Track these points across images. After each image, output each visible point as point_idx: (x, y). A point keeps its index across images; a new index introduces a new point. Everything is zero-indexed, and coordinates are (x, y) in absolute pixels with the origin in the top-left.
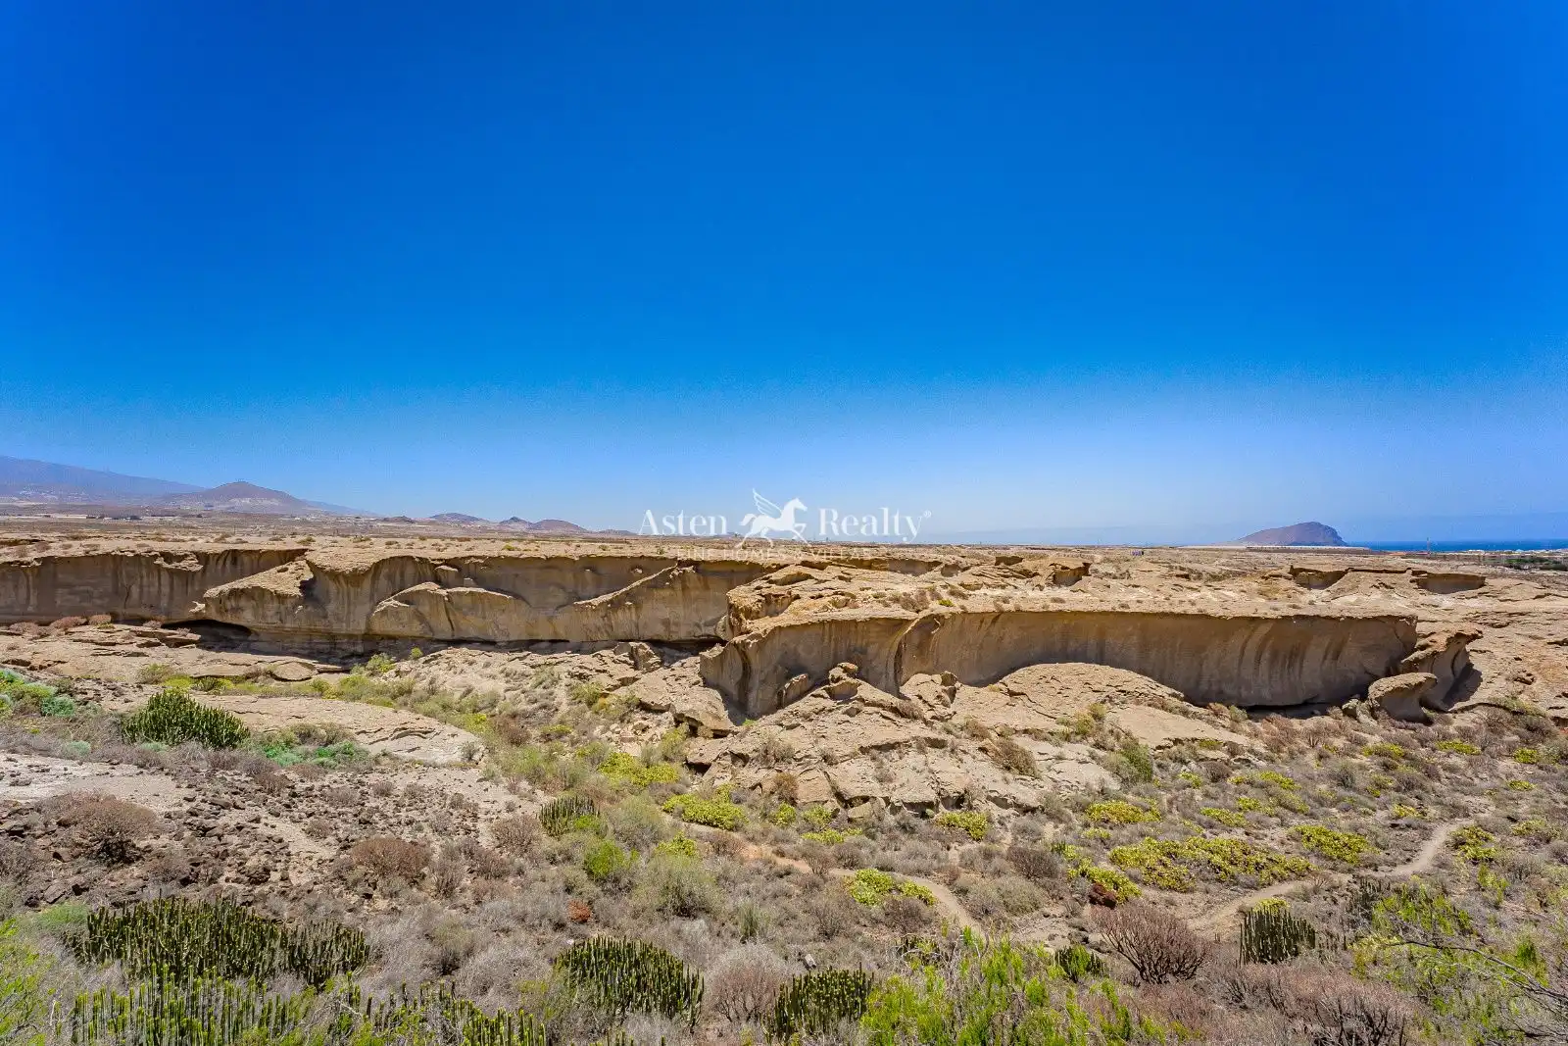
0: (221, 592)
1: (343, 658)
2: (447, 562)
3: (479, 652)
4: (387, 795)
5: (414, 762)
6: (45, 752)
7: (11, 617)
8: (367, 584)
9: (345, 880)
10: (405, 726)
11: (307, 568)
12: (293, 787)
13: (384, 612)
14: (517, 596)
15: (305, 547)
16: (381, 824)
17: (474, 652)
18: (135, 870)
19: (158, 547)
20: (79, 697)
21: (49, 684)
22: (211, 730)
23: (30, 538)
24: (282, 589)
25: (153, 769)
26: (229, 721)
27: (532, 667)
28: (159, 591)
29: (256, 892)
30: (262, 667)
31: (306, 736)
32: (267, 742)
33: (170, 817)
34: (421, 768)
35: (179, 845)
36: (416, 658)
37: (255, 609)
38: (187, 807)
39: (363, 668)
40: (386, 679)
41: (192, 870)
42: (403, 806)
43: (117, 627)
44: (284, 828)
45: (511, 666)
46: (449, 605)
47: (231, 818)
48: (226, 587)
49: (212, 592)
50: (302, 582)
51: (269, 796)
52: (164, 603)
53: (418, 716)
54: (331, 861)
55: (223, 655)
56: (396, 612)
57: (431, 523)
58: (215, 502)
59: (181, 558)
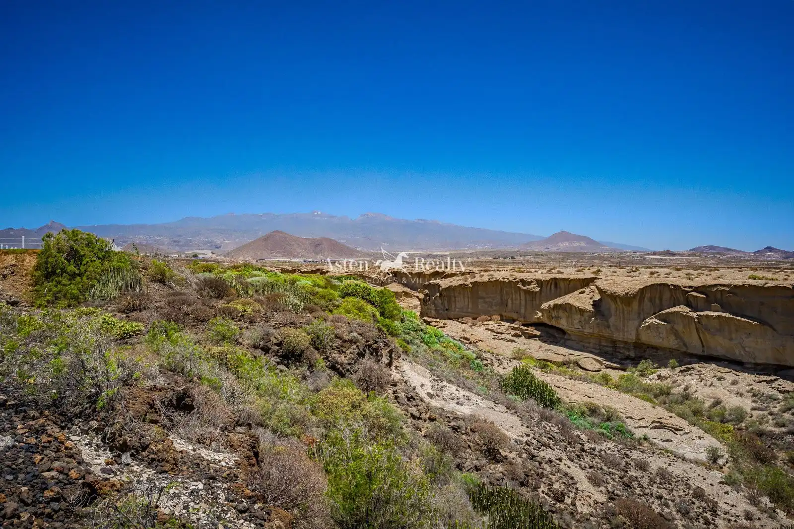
0: (549, 306)
1: (621, 359)
2: (696, 289)
3: (727, 370)
4: (645, 470)
5: (667, 451)
6: (470, 390)
7: (463, 314)
8: (635, 305)
9: (610, 521)
10: (660, 420)
11: (597, 291)
12: (583, 445)
13: (648, 327)
14: (763, 322)
15: (596, 276)
16: (638, 491)
17: (723, 369)
18: (500, 468)
19: (519, 276)
20: (485, 362)
21: (473, 352)
22: (541, 394)
23: (469, 271)
24: (582, 306)
25: (513, 411)
26: (550, 391)
27: (780, 392)
28: (520, 303)
29: (557, 506)
30: (573, 358)
31: (593, 411)
32: (570, 409)
33: (516, 442)
34: (672, 457)
35: (520, 461)
36: (673, 368)
37: (568, 317)
38: (525, 439)
39: (634, 369)
40: (651, 380)
41: (525, 478)
42: (655, 483)
43: (503, 323)
44: (575, 470)
45: (757, 387)
46: (698, 325)
47: (546, 454)
48: (552, 303)
49: (545, 305)
50: (594, 301)
51: (568, 446)
52: (523, 311)
53: (671, 414)
54: (602, 504)
55: (552, 347)
56: (657, 326)
57: (690, 255)
58: (550, 246)
59: (530, 283)
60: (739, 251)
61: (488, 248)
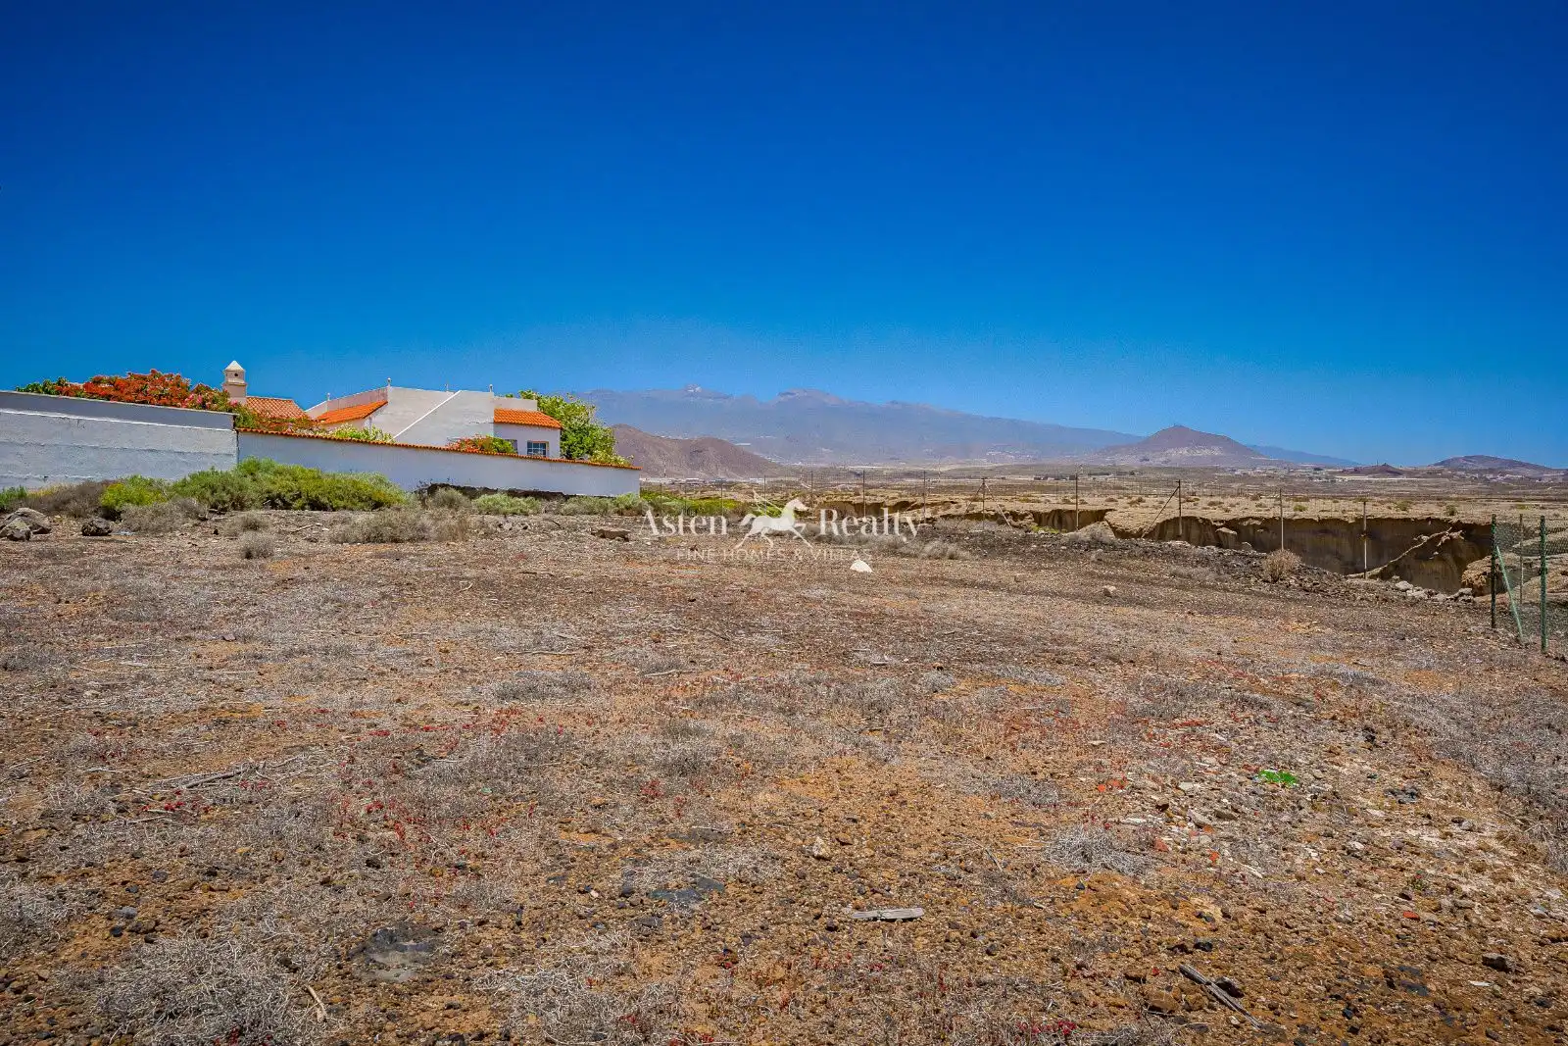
2: (1228, 524)
57: (1431, 474)
58: (1149, 455)
59: (1023, 517)
60: (1535, 467)
61: (1027, 459)
